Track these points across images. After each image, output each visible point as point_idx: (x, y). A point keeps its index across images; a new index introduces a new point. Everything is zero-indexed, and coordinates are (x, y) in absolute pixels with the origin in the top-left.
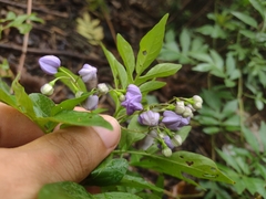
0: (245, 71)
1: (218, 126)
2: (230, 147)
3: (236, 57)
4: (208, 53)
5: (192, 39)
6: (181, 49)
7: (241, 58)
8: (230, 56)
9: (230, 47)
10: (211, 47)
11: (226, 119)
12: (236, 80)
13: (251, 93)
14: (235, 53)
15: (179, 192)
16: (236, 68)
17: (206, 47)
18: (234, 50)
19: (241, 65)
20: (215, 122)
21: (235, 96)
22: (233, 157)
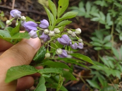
0: (116, 22)
1: (101, 47)
2: (106, 56)
3: (111, 16)
4: (99, 13)
5: (92, 7)
6: (86, 11)
7: (114, 16)
8: (109, 15)
9: (109, 11)
10: (100, 10)
11: (105, 44)
12: (111, 26)
13: (118, 33)
14: (111, 14)
15: (82, 75)
16: (111, 20)
17: (98, 10)
18: (110, 12)
19: (114, 19)
20: (100, 45)
21: (110, 33)
22: (107, 61)
